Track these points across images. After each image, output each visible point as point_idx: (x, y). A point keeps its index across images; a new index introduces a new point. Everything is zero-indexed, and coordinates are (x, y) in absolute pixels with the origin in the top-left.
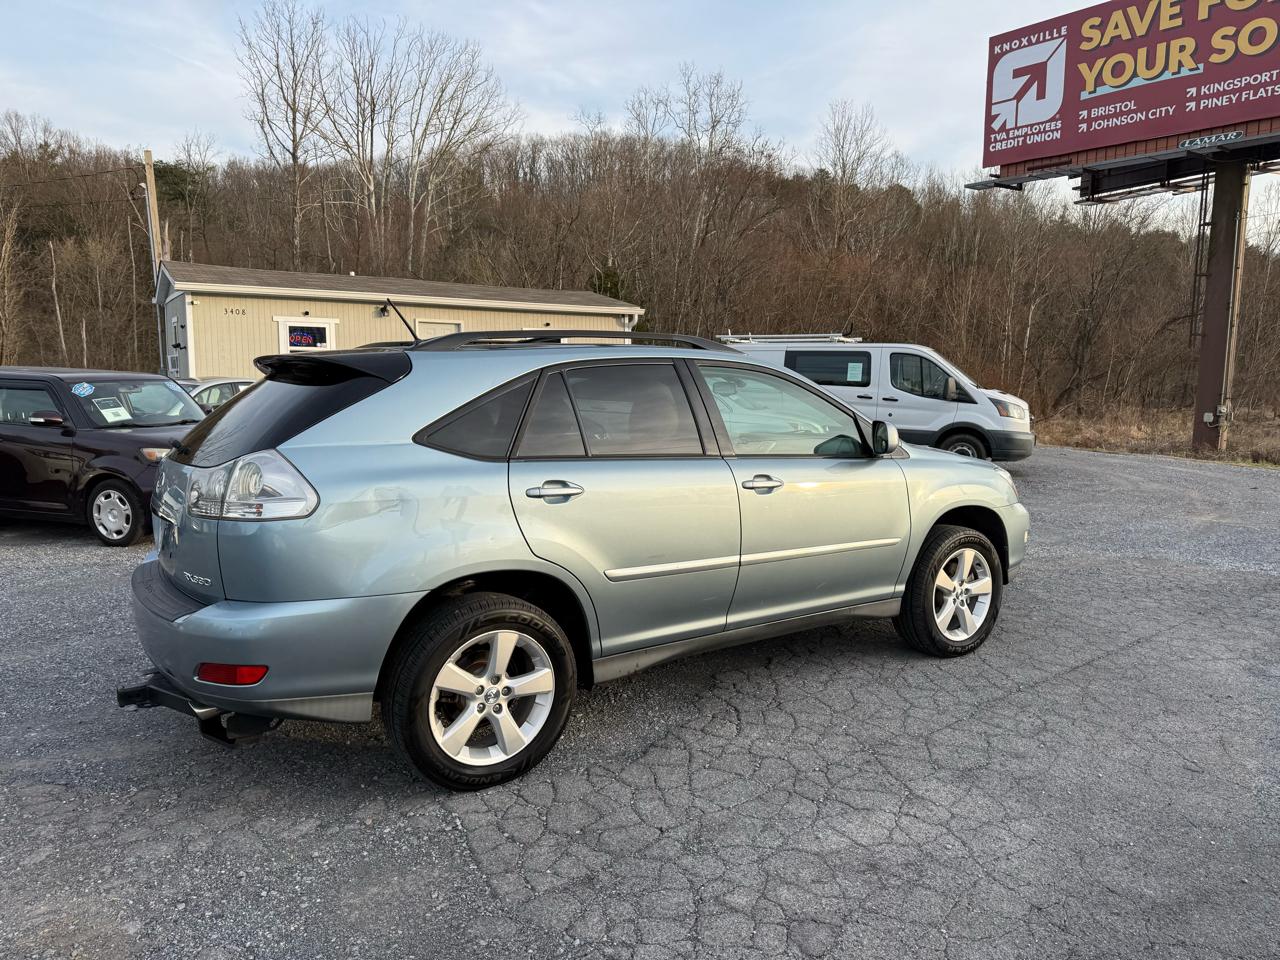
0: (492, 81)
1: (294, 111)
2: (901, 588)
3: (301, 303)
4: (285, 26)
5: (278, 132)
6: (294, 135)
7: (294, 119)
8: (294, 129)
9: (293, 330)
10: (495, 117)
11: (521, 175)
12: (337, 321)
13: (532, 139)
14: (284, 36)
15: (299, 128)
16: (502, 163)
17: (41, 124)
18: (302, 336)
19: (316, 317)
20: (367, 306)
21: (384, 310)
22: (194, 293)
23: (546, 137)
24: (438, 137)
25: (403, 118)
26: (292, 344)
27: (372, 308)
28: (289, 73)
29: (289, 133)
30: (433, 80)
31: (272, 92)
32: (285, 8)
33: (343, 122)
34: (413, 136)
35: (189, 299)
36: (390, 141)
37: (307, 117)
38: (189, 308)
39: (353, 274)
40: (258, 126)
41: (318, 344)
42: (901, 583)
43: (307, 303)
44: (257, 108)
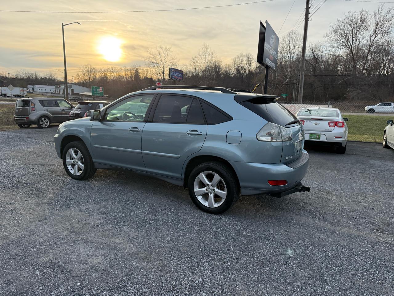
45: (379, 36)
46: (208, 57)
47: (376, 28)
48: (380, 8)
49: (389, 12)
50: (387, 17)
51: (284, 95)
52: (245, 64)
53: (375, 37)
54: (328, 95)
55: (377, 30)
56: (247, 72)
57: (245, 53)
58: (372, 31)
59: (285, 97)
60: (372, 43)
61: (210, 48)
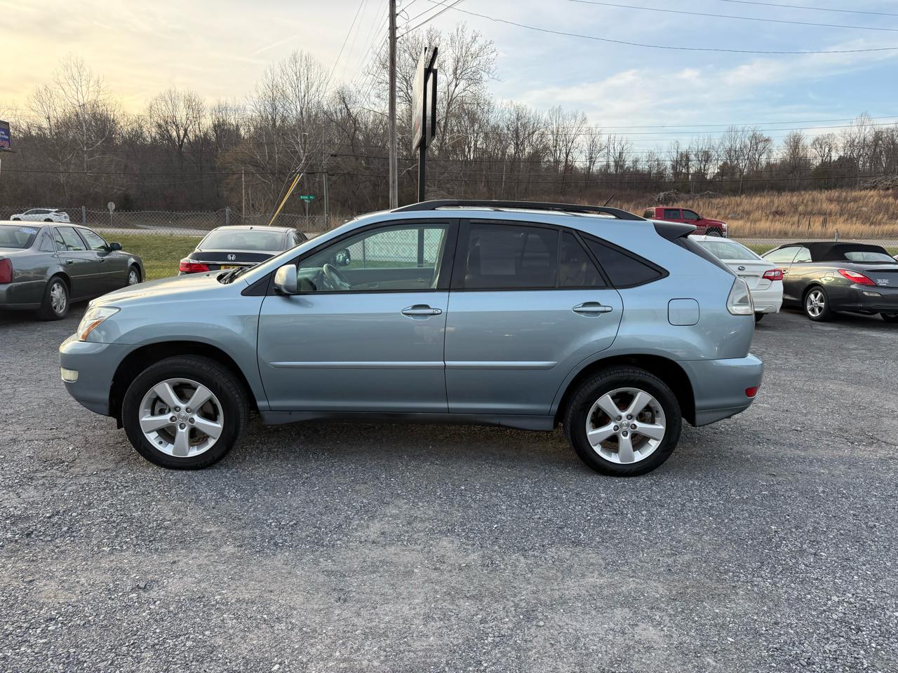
45: (462, 84)
46: (84, 89)
47: (456, 69)
48: (460, 29)
49: (474, 39)
50: (472, 50)
51: (306, 198)
52: (184, 118)
53: (456, 86)
54: (380, 199)
55: (459, 72)
56: (191, 136)
57: (181, 90)
58: (451, 71)
59: (307, 201)
60: (452, 97)
61: (88, 69)
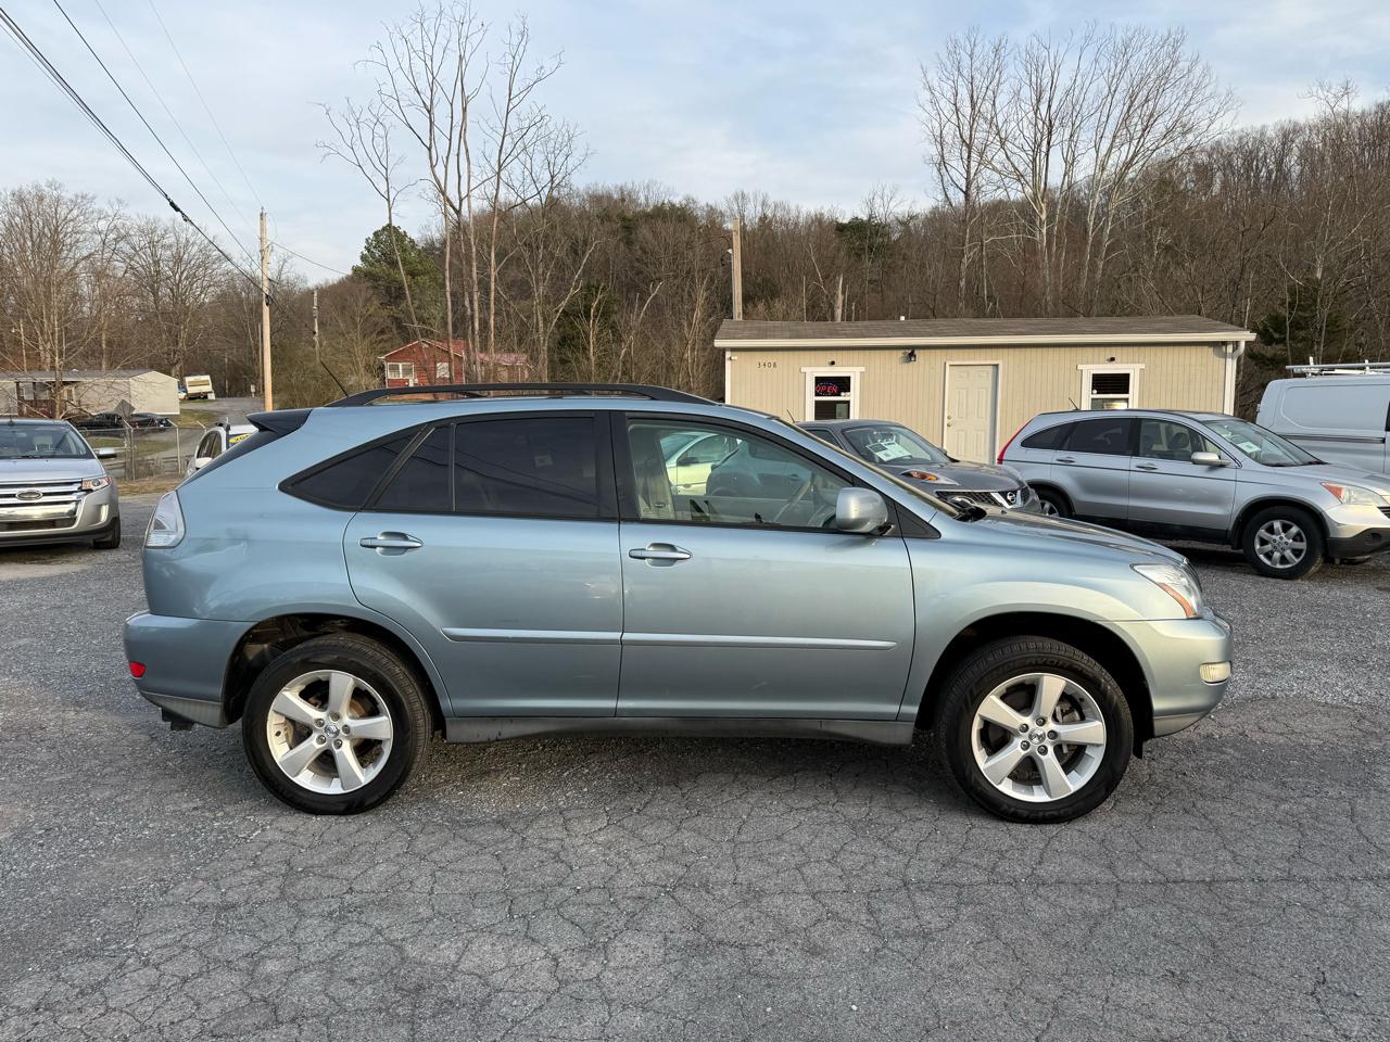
0: (1198, 70)
1: (969, 147)
2: (915, 710)
3: (829, 353)
4: (966, 61)
5: (953, 172)
6: (968, 172)
7: (969, 157)
8: (968, 166)
9: (819, 380)
10: (1199, 113)
11: (1263, 173)
12: (863, 369)
13: (1282, 128)
14: (965, 73)
15: (974, 165)
16: (1238, 162)
17: (760, 199)
18: (827, 386)
19: (842, 366)
20: (895, 352)
21: (912, 355)
22: (733, 350)
23: (1302, 121)
24: (1126, 147)
25: (1086, 136)
26: (817, 394)
27: (900, 353)
28: (967, 110)
29: (963, 171)
30: (1123, 85)
31: (950, 131)
32: (967, 43)
33: (1016, 150)
34: (1097, 152)
35: (728, 355)
36: (1070, 164)
37: (981, 154)
38: (728, 364)
39: (903, 318)
40: (935, 169)
41: (843, 394)
42: (910, 703)
43: (834, 353)
44: (934, 150)
